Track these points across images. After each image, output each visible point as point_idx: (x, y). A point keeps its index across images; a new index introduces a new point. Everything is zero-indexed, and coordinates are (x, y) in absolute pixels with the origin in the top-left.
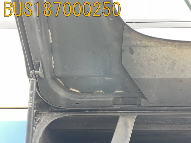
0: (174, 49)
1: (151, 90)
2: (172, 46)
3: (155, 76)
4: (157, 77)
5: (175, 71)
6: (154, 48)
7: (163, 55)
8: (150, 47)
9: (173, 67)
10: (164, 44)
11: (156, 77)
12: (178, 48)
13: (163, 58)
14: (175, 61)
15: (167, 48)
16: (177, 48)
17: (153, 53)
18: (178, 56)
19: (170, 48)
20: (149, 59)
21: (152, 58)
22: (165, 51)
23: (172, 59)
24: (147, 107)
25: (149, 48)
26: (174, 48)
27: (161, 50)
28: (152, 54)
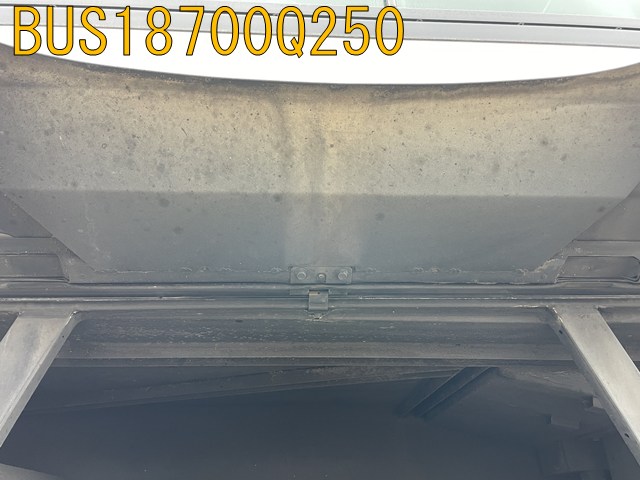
0: (126, 96)
1: (81, 231)
2: (115, 86)
3: (74, 184)
4: (82, 187)
5: (138, 170)
6: (57, 91)
7: (91, 116)
8: (43, 85)
9: (130, 154)
10: (87, 80)
11: (78, 189)
12: (138, 95)
13: (92, 125)
14: (134, 136)
15: (100, 92)
16: (135, 94)
17: (56, 108)
18: (141, 120)
19: (112, 93)
20: (48, 127)
21: (56, 123)
22: (97, 101)
23: (124, 132)
24: (96, 284)
25: (42, 90)
26: (124, 94)
27: (81, 99)
28: (54, 112)
